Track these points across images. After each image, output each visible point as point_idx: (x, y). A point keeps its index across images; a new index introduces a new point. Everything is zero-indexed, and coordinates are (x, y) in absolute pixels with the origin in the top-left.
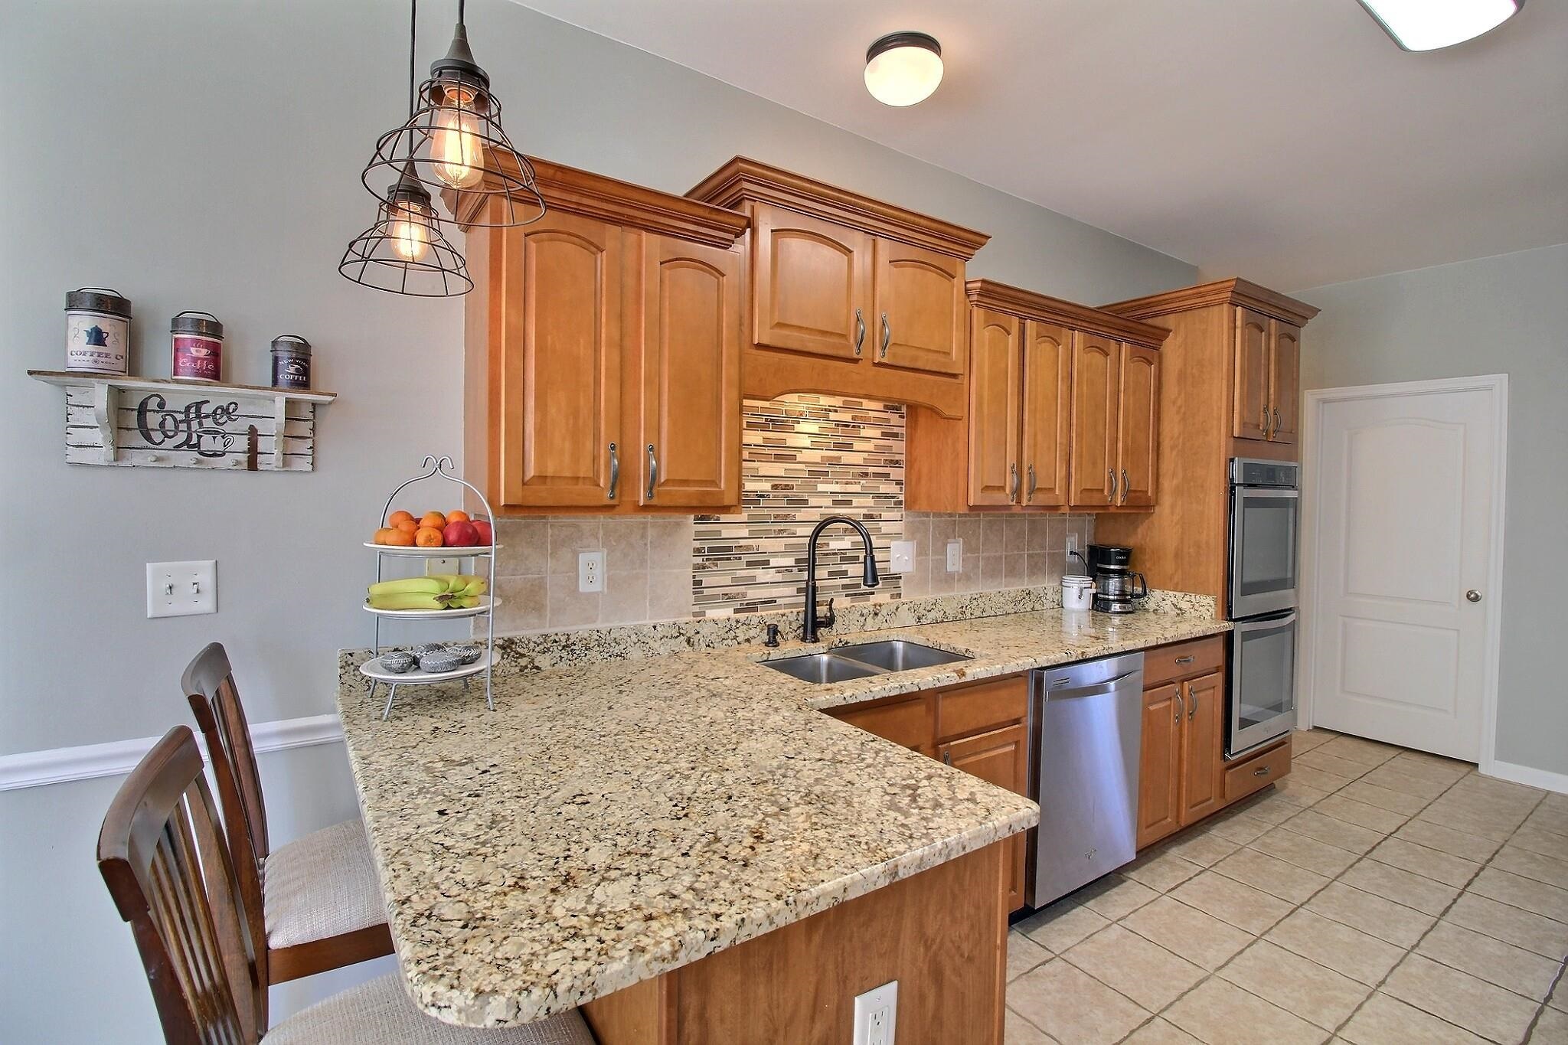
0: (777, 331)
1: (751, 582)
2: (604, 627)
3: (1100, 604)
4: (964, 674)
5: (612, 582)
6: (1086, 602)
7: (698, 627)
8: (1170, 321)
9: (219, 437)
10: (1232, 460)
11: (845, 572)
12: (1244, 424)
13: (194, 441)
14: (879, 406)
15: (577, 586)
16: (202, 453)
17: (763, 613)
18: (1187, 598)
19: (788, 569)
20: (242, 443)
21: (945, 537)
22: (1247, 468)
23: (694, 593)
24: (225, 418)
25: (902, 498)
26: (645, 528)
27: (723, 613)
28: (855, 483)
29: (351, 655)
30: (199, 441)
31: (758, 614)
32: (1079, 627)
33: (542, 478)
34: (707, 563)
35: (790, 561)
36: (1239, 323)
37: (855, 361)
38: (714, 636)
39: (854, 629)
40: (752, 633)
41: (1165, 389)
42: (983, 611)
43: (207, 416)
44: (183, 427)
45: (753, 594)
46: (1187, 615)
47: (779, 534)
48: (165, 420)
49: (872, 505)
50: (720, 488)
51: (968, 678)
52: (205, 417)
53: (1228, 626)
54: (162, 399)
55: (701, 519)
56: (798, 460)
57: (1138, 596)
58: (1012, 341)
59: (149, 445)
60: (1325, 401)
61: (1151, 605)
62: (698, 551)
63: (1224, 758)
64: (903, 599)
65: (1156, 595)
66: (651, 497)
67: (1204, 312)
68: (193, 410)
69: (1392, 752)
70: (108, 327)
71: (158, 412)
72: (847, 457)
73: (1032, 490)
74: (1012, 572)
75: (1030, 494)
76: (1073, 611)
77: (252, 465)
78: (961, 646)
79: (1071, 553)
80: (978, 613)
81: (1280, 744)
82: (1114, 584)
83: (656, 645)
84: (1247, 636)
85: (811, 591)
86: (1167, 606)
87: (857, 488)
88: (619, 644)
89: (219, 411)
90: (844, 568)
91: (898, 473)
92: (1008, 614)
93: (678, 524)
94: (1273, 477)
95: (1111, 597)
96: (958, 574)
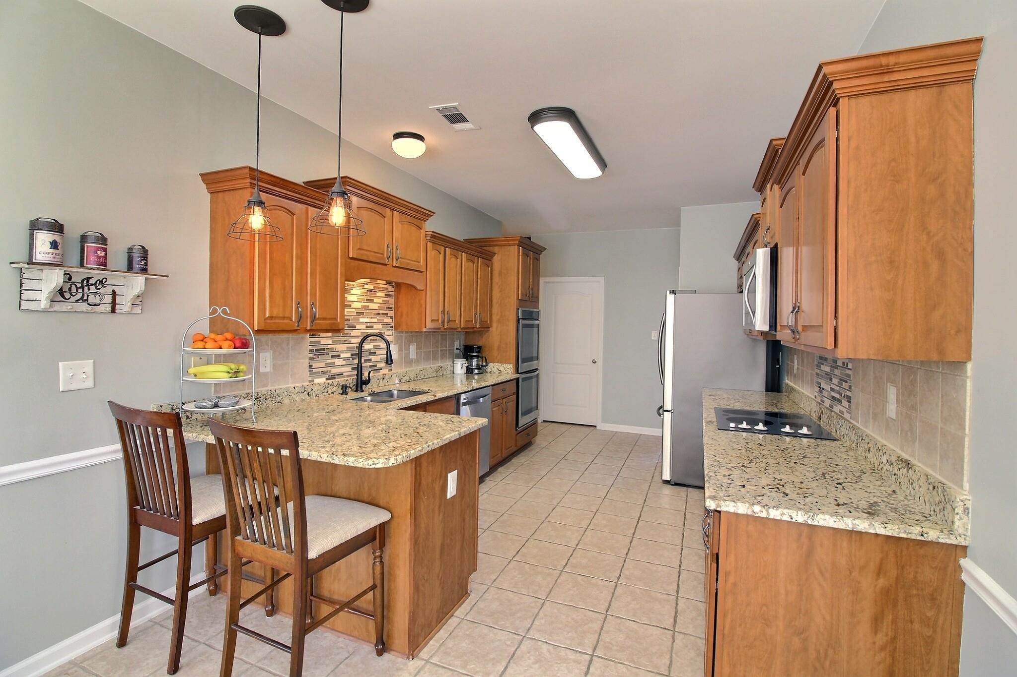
0: (359, 251)
1: (332, 365)
2: (273, 388)
3: (469, 371)
4: (436, 396)
5: (275, 367)
6: (464, 370)
7: (312, 387)
8: (496, 249)
9: (98, 295)
10: (519, 309)
11: (371, 360)
12: (522, 294)
13: (85, 298)
14: (384, 282)
15: (259, 369)
16: (89, 304)
17: (339, 380)
18: (503, 365)
19: (348, 359)
20: (109, 299)
21: (410, 342)
22: (523, 312)
23: (310, 371)
24: (101, 286)
25: (393, 325)
26: (288, 340)
27: (322, 380)
28: (375, 318)
29: (161, 406)
30: (88, 298)
31: (336, 380)
32: (462, 381)
33: (271, 317)
34: (315, 357)
35: (349, 355)
36: (520, 254)
37: (386, 265)
38: (319, 391)
39: (375, 386)
40: (334, 389)
41: (494, 277)
42: (424, 376)
43: (92, 285)
44: (80, 290)
45: (334, 371)
46: (503, 373)
47: (344, 342)
48: (71, 287)
49: (381, 328)
50: (337, 321)
51: (437, 398)
52: (91, 285)
53: (517, 376)
54: (71, 276)
55: (312, 336)
56: (352, 307)
57: (485, 366)
58: (442, 256)
59: (63, 300)
60: (546, 283)
61: (489, 370)
62: (311, 351)
63: (516, 430)
64: (393, 372)
65: (491, 365)
66: (313, 326)
67: (508, 248)
68: (85, 281)
69: (570, 426)
70: (60, 240)
71: (68, 282)
72: (372, 306)
73: (449, 321)
74: (435, 358)
75: (448, 323)
76: (458, 374)
77: (113, 311)
78: (426, 389)
79: (457, 349)
80: (422, 377)
81: (534, 423)
82: (475, 362)
83: (295, 396)
84: (524, 379)
85: (359, 369)
86: (495, 370)
87: (375, 320)
88: (279, 396)
89: (98, 282)
90: (370, 357)
91: (391, 313)
92: (434, 377)
93: (303, 338)
94: (532, 316)
95: (474, 367)
96: (415, 360)
